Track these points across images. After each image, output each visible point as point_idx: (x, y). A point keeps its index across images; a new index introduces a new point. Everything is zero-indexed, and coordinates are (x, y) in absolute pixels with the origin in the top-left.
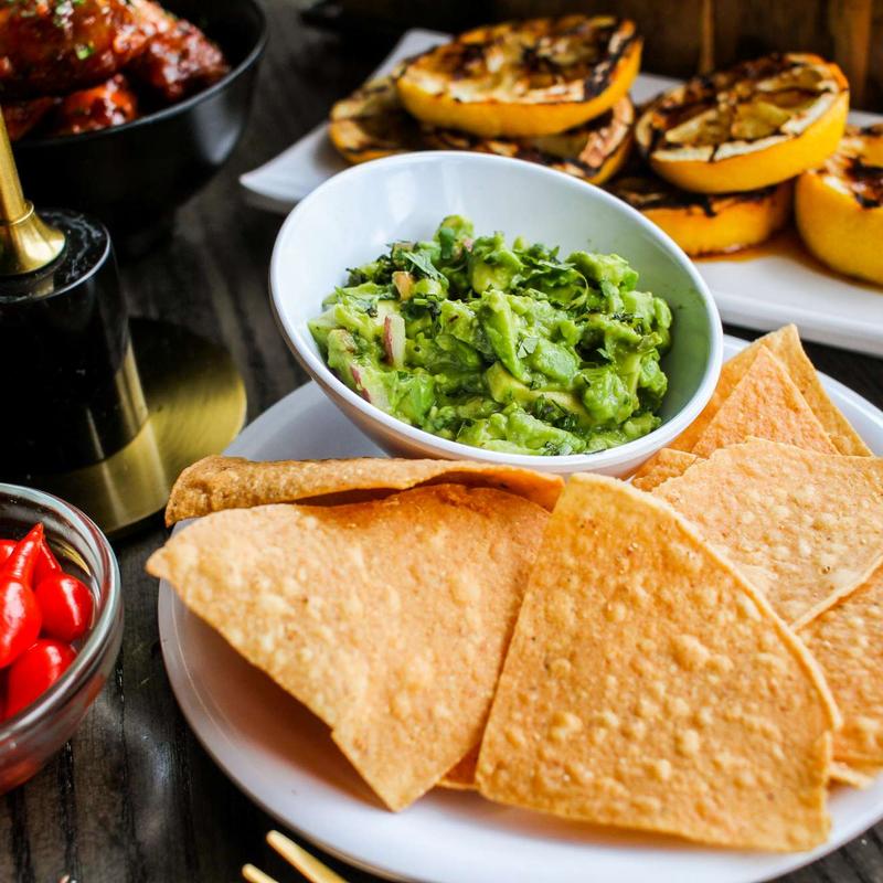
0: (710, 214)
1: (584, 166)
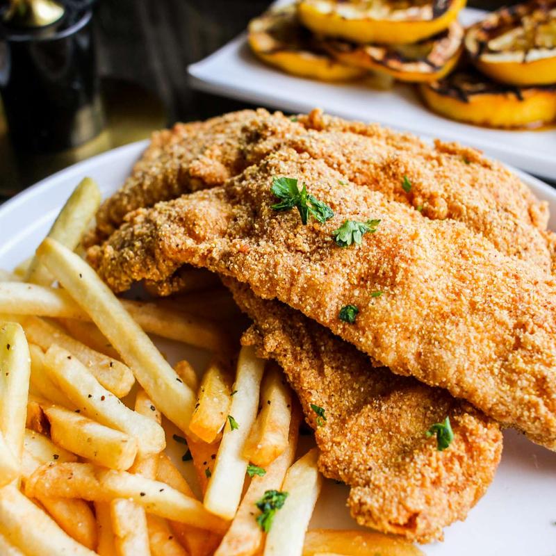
0: (520, 99)
1: (432, 65)
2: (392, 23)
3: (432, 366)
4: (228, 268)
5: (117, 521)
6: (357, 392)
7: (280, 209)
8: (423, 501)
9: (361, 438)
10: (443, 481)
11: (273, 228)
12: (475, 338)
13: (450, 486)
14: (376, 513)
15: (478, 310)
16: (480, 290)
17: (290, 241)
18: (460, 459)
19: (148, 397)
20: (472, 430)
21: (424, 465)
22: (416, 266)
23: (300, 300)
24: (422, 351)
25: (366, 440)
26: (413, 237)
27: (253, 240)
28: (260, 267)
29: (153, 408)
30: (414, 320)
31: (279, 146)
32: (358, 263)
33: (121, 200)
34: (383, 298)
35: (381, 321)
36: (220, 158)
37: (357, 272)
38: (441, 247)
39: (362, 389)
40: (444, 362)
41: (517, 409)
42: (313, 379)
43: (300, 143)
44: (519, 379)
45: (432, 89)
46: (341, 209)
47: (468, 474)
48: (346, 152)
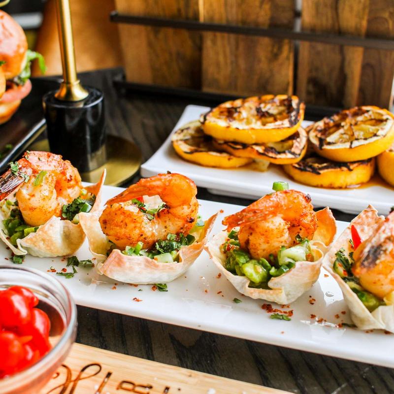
0: (350, 170)
1: (293, 154)
45: (294, 167)
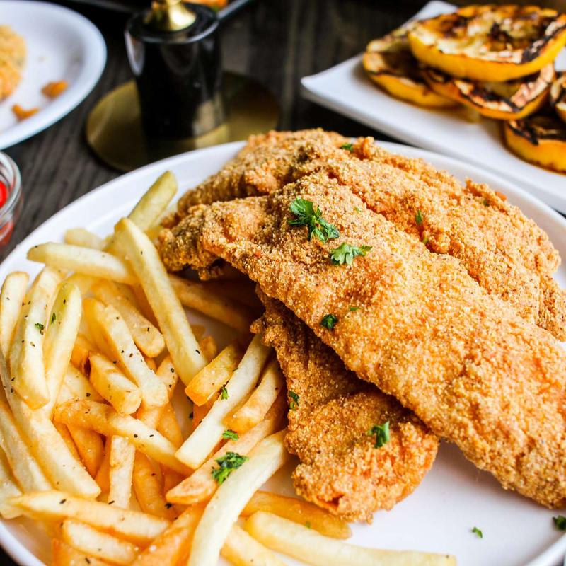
1: (513, 105)
2: (483, 62)
3: (386, 378)
4: (244, 267)
5: (112, 452)
6: (332, 388)
7: (294, 225)
8: (350, 486)
9: (323, 427)
10: (372, 474)
11: (286, 240)
12: (428, 360)
13: (380, 479)
14: (310, 487)
15: (439, 337)
16: (445, 320)
17: (295, 253)
18: (393, 459)
19: (172, 361)
20: (407, 436)
21: (359, 458)
22: (392, 291)
23: (294, 303)
24: (381, 363)
25: (326, 428)
26: (398, 266)
27: (269, 248)
28: (267, 271)
29: (172, 370)
30: (380, 336)
31: (319, 168)
32: (347, 281)
33: (196, 193)
34: (358, 313)
35: (352, 332)
36: (274, 171)
37: (344, 287)
38: (424, 277)
39: (337, 386)
40: (396, 376)
41: (450, 427)
42: (297, 370)
43: (335, 169)
44: (457, 402)
45: (511, 127)
46: (348, 232)
47: (398, 472)
48: (374, 182)
